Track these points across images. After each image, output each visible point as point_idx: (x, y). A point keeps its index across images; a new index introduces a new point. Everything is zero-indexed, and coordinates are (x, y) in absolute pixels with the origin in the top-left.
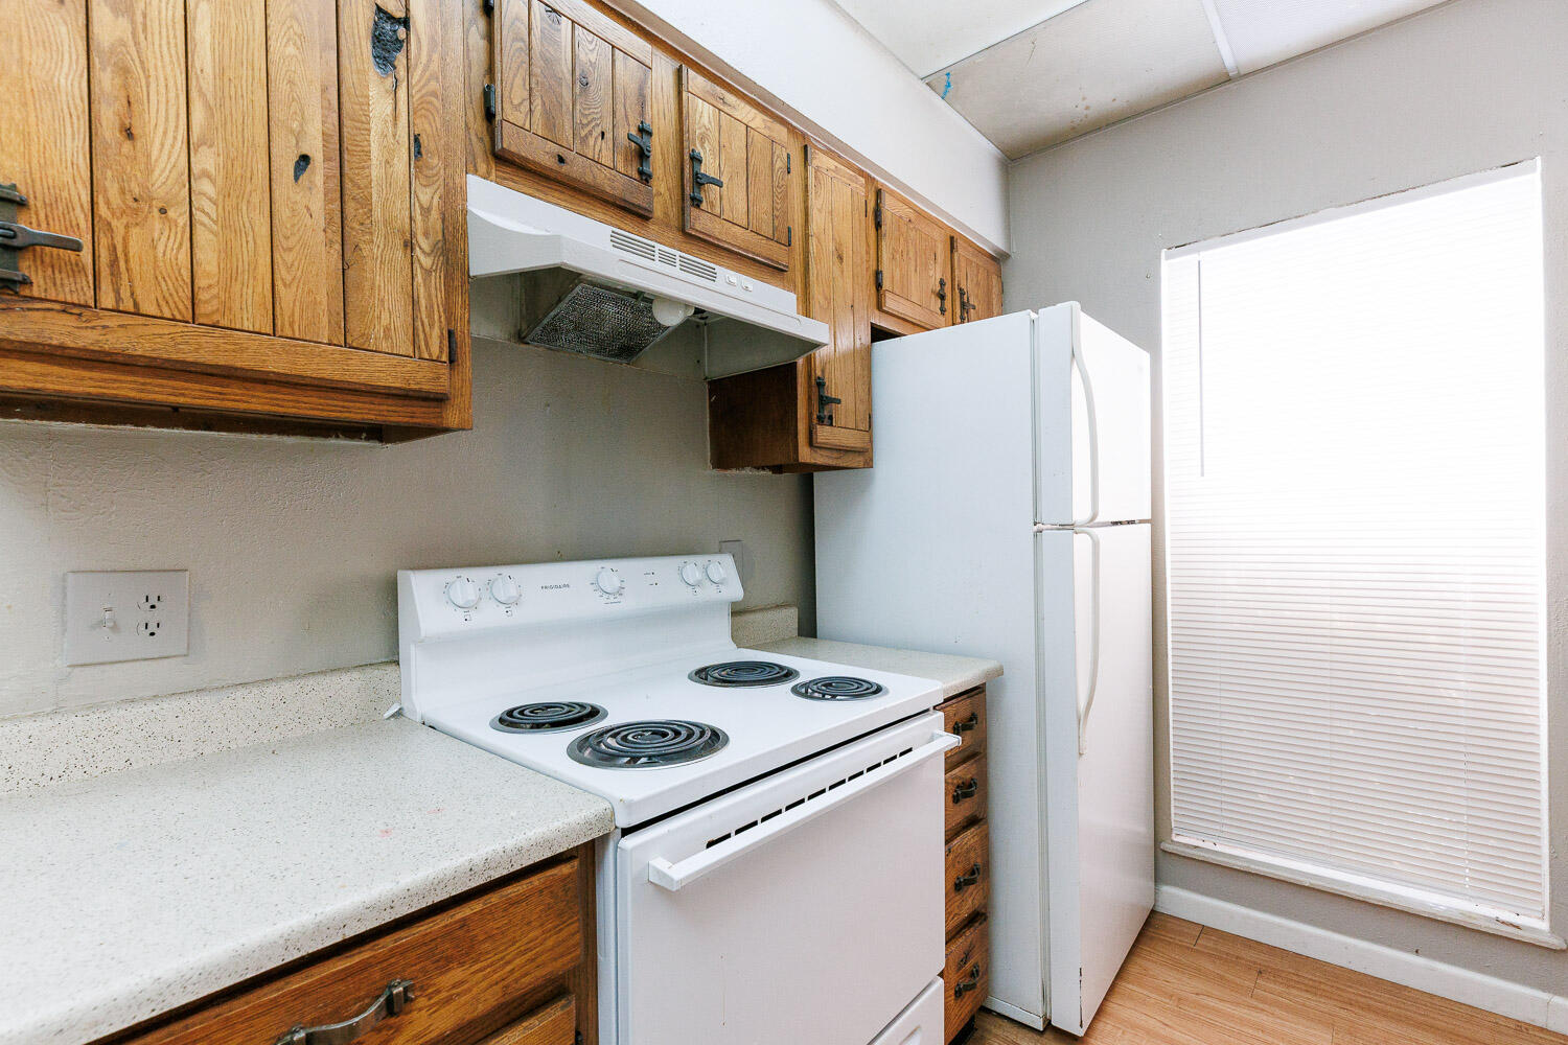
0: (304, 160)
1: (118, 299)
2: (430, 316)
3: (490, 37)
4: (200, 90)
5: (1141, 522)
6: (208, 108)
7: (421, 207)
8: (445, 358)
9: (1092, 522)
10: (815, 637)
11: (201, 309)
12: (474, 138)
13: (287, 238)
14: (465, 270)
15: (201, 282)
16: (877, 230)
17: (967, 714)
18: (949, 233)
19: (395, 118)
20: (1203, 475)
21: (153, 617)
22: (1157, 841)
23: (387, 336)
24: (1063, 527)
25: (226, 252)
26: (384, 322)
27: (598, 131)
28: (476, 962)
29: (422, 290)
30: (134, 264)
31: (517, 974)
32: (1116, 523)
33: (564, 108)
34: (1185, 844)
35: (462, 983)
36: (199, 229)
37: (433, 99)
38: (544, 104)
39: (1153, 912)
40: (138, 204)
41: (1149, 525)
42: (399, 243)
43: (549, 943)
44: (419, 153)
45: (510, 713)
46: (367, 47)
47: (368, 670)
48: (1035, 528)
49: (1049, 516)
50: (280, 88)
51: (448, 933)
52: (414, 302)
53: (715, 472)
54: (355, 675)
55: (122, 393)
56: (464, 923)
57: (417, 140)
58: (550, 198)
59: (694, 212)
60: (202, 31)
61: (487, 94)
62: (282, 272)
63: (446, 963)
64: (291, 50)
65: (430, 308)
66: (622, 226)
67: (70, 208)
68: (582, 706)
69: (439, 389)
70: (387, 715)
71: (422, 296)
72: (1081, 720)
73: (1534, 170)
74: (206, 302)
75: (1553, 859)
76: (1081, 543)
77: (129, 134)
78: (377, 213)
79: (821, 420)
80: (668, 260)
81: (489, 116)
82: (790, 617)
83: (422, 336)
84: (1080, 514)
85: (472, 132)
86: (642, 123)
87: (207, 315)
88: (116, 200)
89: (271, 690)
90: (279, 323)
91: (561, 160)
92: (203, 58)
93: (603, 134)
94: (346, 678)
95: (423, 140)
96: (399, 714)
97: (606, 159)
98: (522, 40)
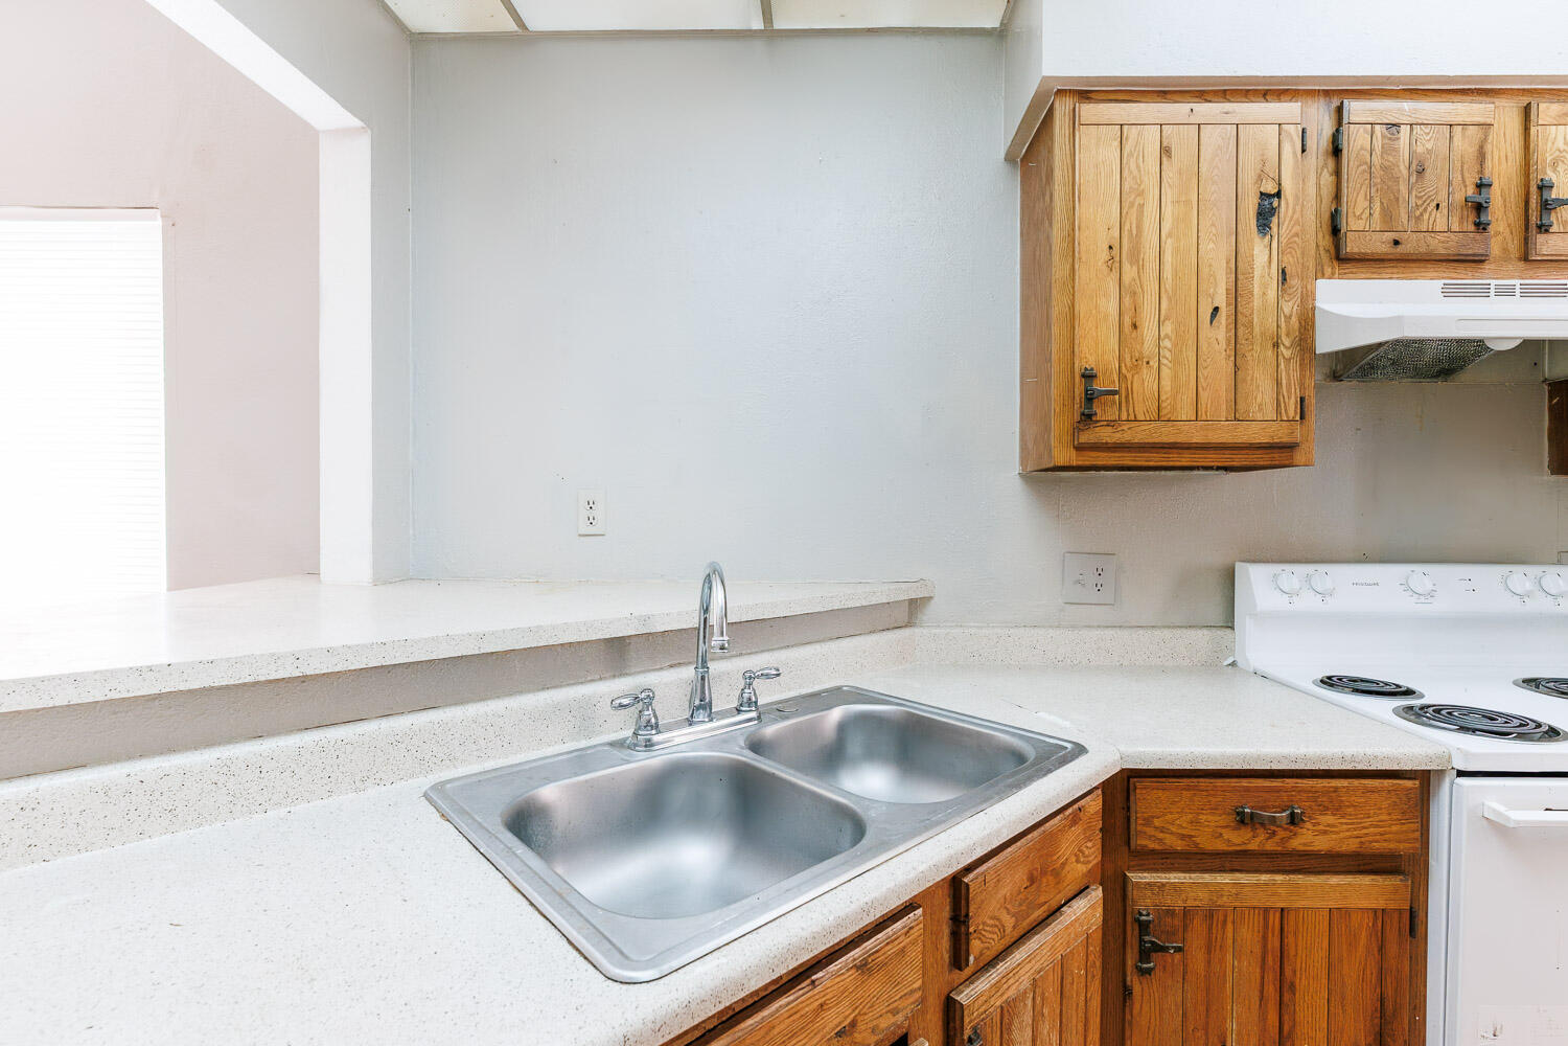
0: (1216, 309)
1: (1128, 415)
2: (1289, 391)
3: (1337, 173)
4: (1166, 291)
6: (1170, 299)
7: (1285, 316)
8: (1298, 418)
11: (1163, 412)
12: (1322, 252)
13: (1205, 361)
14: (1312, 349)
15: (1163, 397)
19: (1270, 262)
21: (1100, 581)
23: (1260, 410)
25: (1175, 378)
26: (1259, 400)
27: (1434, 204)
28: (1343, 817)
29: (1284, 374)
30: (1135, 395)
31: (1371, 838)
33: (1401, 199)
35: (1333, 826)
36: (1162, 367)
37: (1296, 239)
38: (1382, 203)
40: (1139, 362)
42: (1270, 345)
43: (1394, 828)
44: (1285, 279)
45: (1330, 678)
46: (1253, 222)
47: (1214, 630)
50: (1204, 271)
51: (1326, 792)
52: (1278, 383)
53: (1554, 478)
54: (1205, 631)
55: (1125, 462)
56: (1336, 790)
57: (1283, 271)
58: (1384, 276)
59: (1541, 238)
60: (1168, 257)
61: (1335, 217)
62: (1201, 380)
63: (1325, 809)
64: (1211, 245)
65: (1288, 385)
66: (1455, 275)
67: (1111, 373)
68: (1398, 686)
69: (1293, 440)
70: (1226, 663)
71: (1283, 377)
74: (1166, 407)
77: (1135, 326)
78: (1257, 330)
80: (1507, 292)
81: (1335, 231)
83: (1283, 405)
85: (1321, 249)
86: (1481, 179)
87: (1165, 415)
88: (1129, 364)
89: (1157, 632)
90: (1199, 413)
91: (1396, 243)
92: (1168, 273)
93: (1438, 205)
94: (1200, 633)
95: (1288, 271)
96: (1233, 664)
97: (1441, 225)
98: (1366, 163)
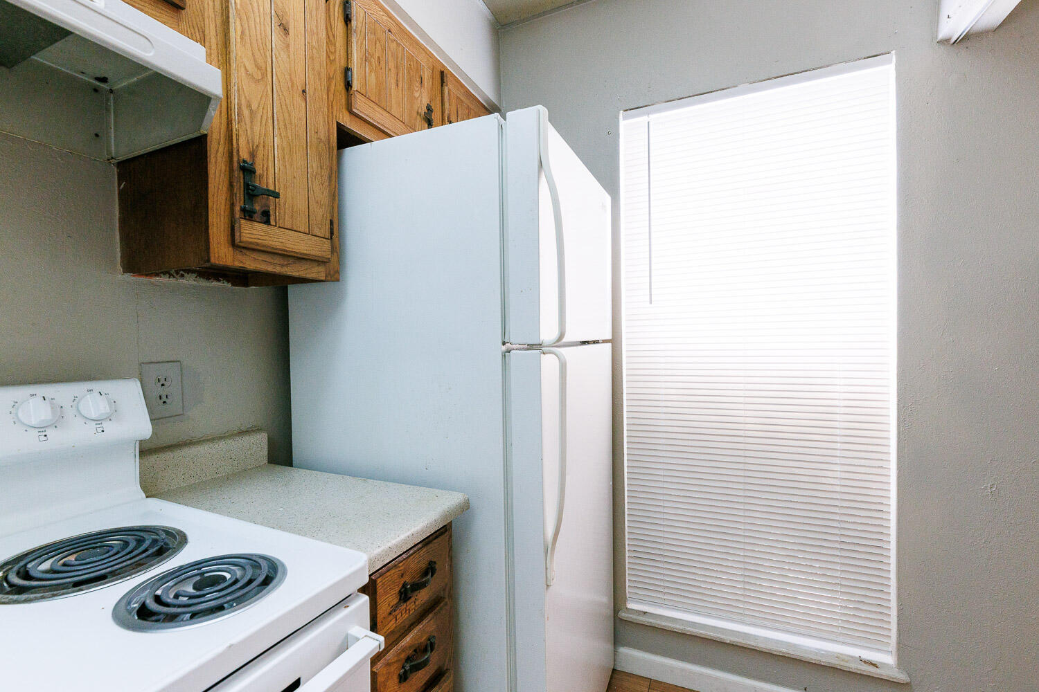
5: (605, 341)
9: (559, 342)
10: (291, 465)
16: (347, 25)
17: (423, 565)
18: (439, 68)
20: (651, 303)
22: (616, 611)
24: (531, 347)
32: (584, 343)
34: (637, 611)
39: (614, 671)
41: (610, 344)
48: (504, 348)
49: (516, 337)
53: (129, 277)
72: (548, 550)
73: (890, 62)
75: (901, 610)
76: (549, 363)
79: (248, 214)
82: (258, 444)
84: (548, 333)
